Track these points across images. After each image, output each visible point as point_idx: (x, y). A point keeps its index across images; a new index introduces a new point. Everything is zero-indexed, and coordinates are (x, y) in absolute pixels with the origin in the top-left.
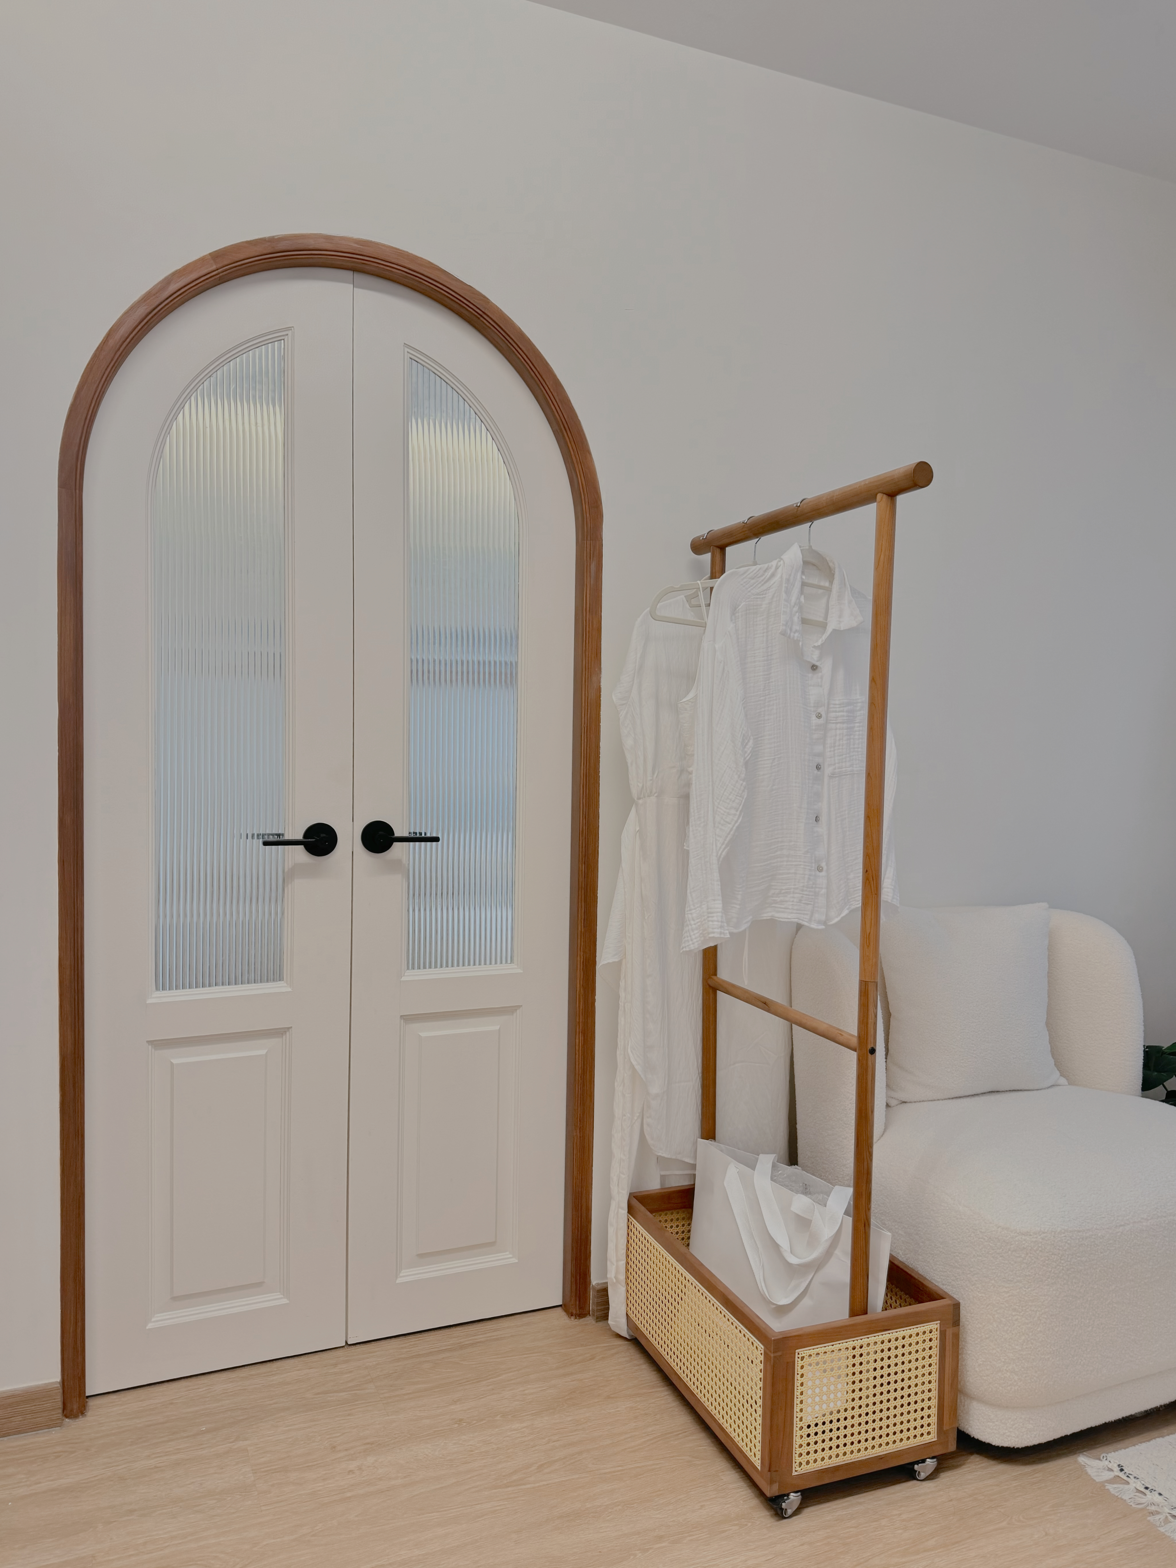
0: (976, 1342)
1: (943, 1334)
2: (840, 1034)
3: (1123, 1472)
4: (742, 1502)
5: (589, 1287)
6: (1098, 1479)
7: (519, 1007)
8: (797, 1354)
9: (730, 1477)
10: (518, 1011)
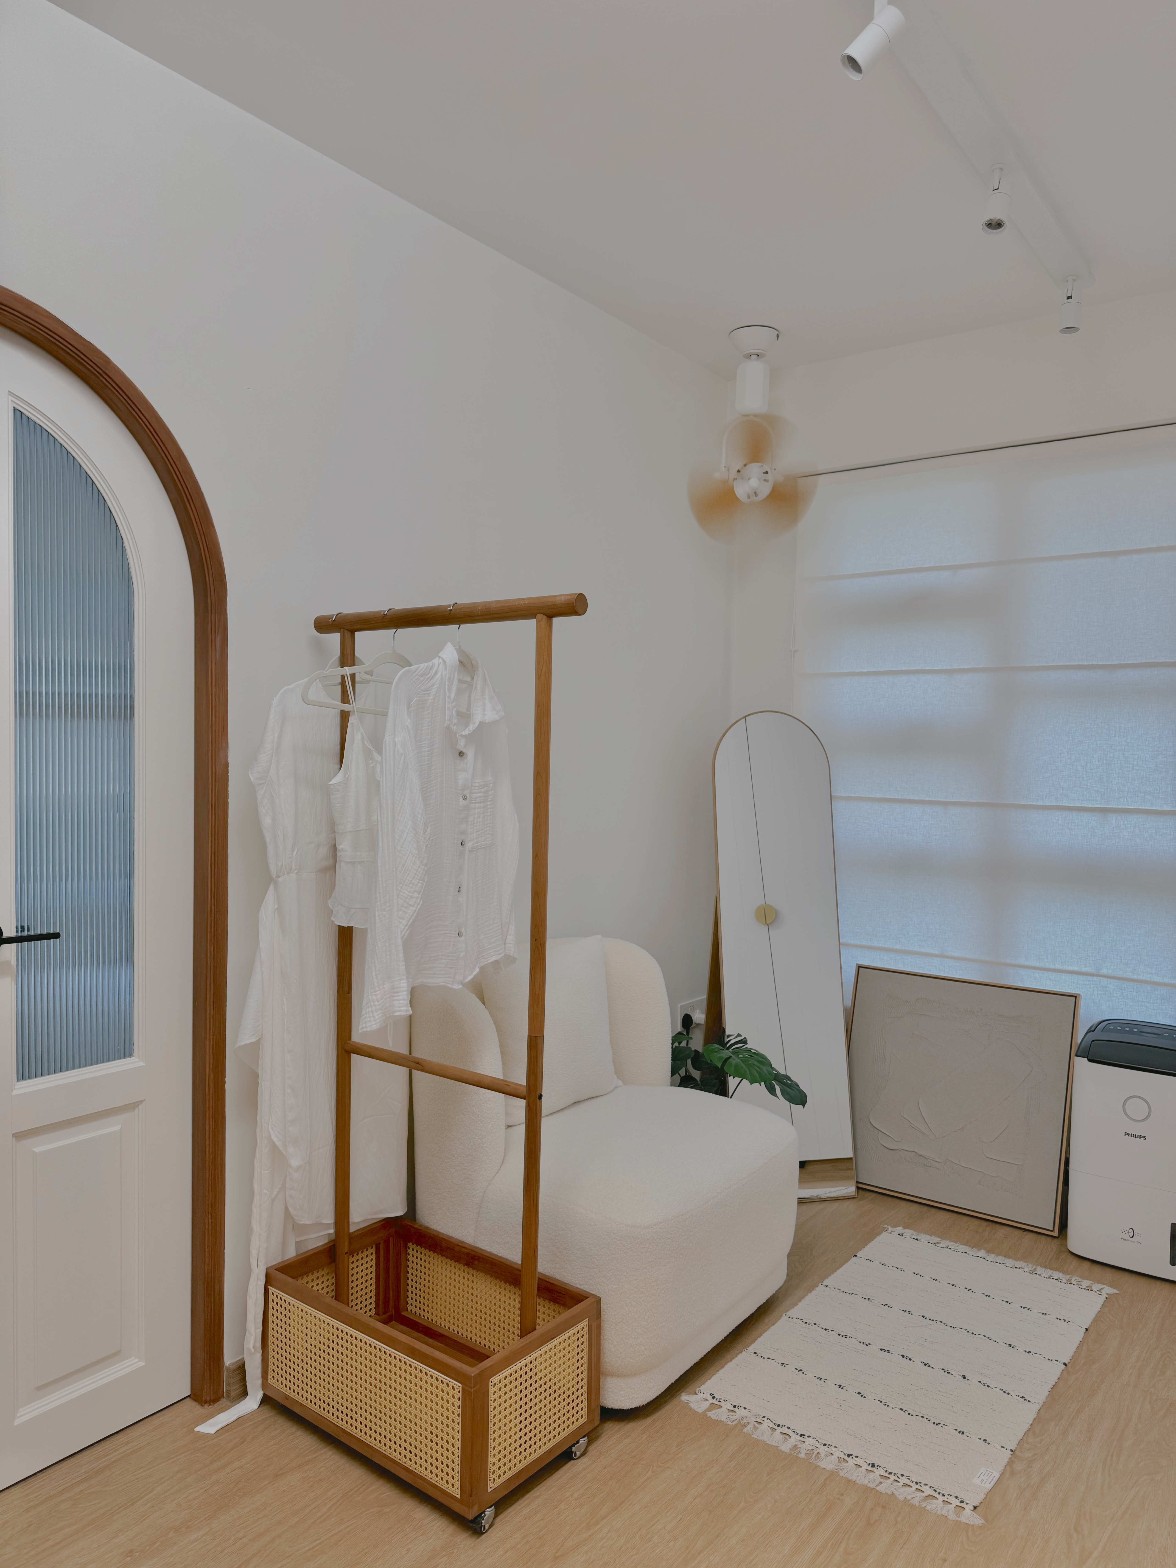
0: (612, 1327)
1: (590, 1327)
2: (507, 1085)
3: (715, 1399)
4: (441, 1533)
5: (223, 1369)
6: (700, 1411)
7: (142, 1102)
8: (490, 1382)
9: (422, 1514)
10: (140, 1106)
